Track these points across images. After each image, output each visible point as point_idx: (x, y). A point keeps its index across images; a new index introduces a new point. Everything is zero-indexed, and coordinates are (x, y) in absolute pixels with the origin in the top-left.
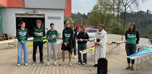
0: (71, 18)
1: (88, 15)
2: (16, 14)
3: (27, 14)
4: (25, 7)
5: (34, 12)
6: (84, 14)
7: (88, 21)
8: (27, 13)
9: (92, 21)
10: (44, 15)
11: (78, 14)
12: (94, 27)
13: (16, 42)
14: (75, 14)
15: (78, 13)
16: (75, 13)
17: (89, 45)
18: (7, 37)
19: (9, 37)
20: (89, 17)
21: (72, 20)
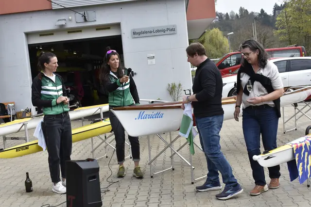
0: (216, 30)
1: (274, 13)
2: (28, 35)
3: (61, 29)
4: (51, 6)
5: (83, 21)
6: (262, 11)
7: (276, 33)
8: (62, 26)
9: (294, 32)
10: (118, 26)
11: (241, 15)
12: (301, 51)
13: (25, 130)
14: (232, 17)
15: (241, 10)
16: (232, 12)
17: (294, 119)
18: (7, 115)
19: (11, 113)
20: (280, 20)
21: (224, 35)
